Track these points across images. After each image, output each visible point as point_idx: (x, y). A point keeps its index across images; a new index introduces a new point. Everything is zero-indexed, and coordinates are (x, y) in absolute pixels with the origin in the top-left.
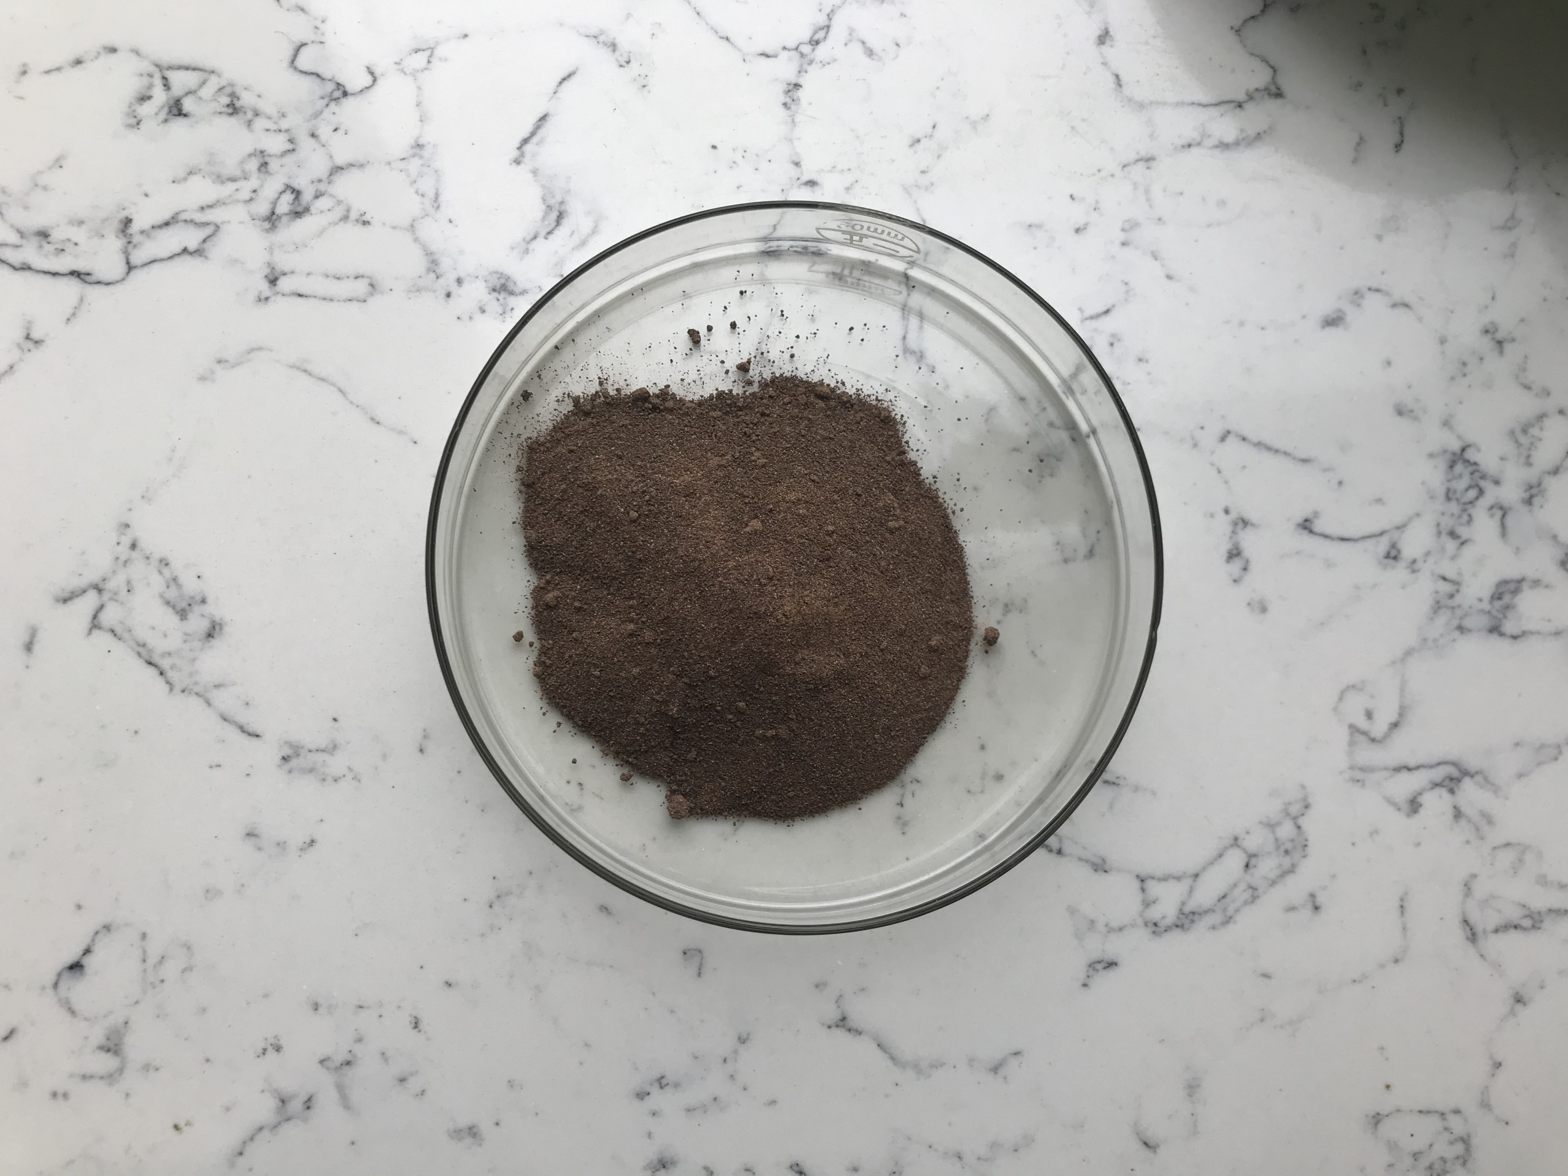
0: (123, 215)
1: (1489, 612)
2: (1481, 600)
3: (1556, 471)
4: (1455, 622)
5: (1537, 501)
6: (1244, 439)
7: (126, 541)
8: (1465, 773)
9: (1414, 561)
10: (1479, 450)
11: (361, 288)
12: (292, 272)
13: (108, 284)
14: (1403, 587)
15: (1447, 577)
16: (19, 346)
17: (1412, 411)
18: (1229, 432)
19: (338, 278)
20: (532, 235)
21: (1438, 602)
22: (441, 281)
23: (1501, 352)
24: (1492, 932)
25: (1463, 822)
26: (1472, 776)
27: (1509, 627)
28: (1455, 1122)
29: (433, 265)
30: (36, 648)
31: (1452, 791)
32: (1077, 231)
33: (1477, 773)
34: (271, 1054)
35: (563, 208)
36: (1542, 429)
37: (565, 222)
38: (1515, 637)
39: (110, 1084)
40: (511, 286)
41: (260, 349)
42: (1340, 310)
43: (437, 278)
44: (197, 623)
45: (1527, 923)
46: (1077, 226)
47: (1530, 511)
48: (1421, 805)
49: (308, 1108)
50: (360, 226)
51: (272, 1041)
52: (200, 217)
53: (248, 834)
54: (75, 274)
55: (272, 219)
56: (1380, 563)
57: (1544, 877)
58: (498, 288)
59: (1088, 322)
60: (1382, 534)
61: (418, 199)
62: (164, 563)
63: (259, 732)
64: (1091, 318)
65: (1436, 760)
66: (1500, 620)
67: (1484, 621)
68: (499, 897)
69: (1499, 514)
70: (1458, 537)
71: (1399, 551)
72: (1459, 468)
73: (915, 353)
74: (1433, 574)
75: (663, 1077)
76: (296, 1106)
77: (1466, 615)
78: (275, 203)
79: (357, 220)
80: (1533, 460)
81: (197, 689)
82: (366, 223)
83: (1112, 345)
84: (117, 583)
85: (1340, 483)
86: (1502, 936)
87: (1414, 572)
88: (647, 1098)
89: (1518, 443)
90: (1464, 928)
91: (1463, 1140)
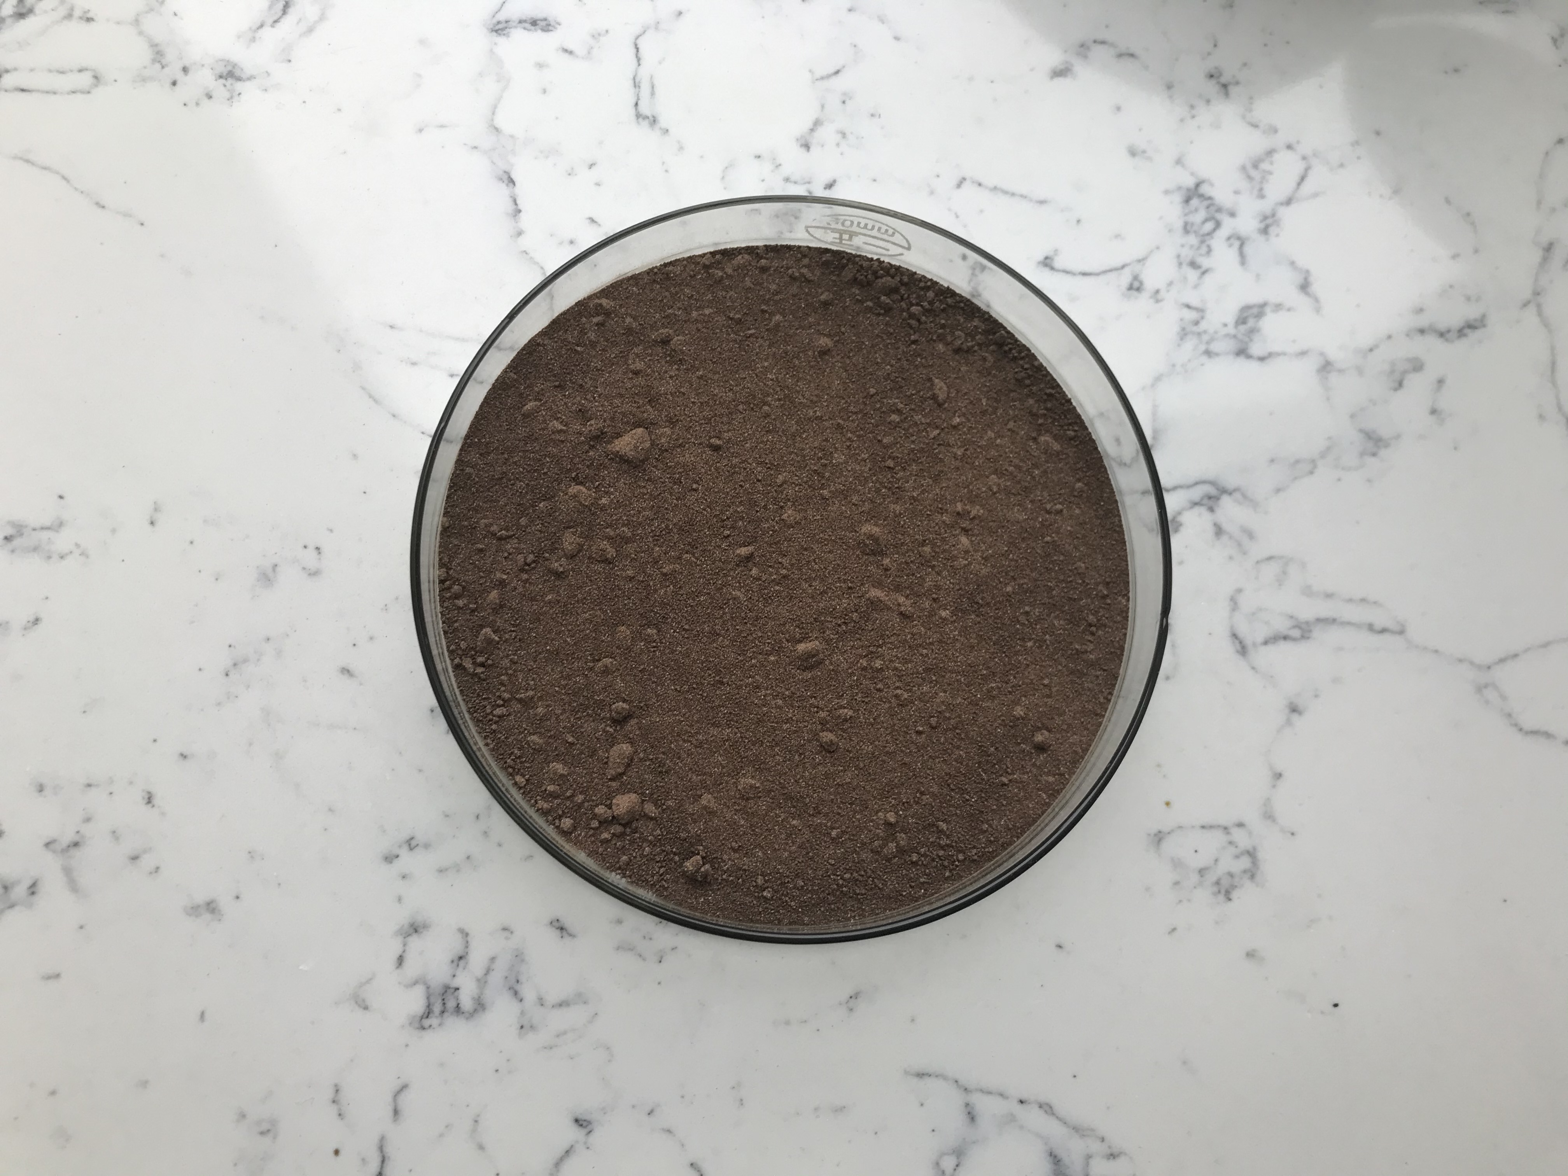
1: (1235, 336)
2: (1225, 325)
3: (1288, 202)
4: (1203, 347)
5: (1273, 230)
6: (980, 184)
8: (1224, 491)
9: (1157, 292)
10: (1212, 185)
11: (85, 80)
12: (16, 69)
14: (1148, 317)
15: (1191, 305)
17: (1144, 152)
18: (964, 179)
19: (61, 72)
20: (258, 24)
21: (1183, 329)
22: (167, 71)
23: (1227, 94)
24: (1262, 644)
25: (1225, 538)
26: (1230, 494)
27: (1256, 349)
28: (1238, 836)
29: (158, 55)
31: (1211, 510)
33: (1235, 490)
36: (1272, 163)
37: (291, 10)
38: (1262, 359)
40: (238, 73)
42: (1067, 62)
43: (163, 67)
45: (1296, 633)
47: (1267, 240)
48: (1181, 525)
49: (33, 893)
50: (84, 23)
56: (1124, 295)
57: (1309, 587)
58: (225, 74)
59: (820, 84)
60: (1123, 267)
64: (822, 78)
65: (1192, 480)
66: (1247, 343)
67: (1231, 345)
68: (235, 665)
69: (1237, 244)
70: (1199, 267)
71: (1141, 283)
72: (1195, 202)
73: (648, 118)
74: (1176, 303)
75: (412, 838)
76: (19, 891)
77: (1212, 340)
79: (81, 18)
80: (1267, 192)
82: (89, 20)
83: (844, 102)
85: (1078, 221)
86: (1271, 649)
87: (1157, 301)
88: (396, 861)
89: (1250, 178)
90: (1233, 642)
91: (1248, 852)
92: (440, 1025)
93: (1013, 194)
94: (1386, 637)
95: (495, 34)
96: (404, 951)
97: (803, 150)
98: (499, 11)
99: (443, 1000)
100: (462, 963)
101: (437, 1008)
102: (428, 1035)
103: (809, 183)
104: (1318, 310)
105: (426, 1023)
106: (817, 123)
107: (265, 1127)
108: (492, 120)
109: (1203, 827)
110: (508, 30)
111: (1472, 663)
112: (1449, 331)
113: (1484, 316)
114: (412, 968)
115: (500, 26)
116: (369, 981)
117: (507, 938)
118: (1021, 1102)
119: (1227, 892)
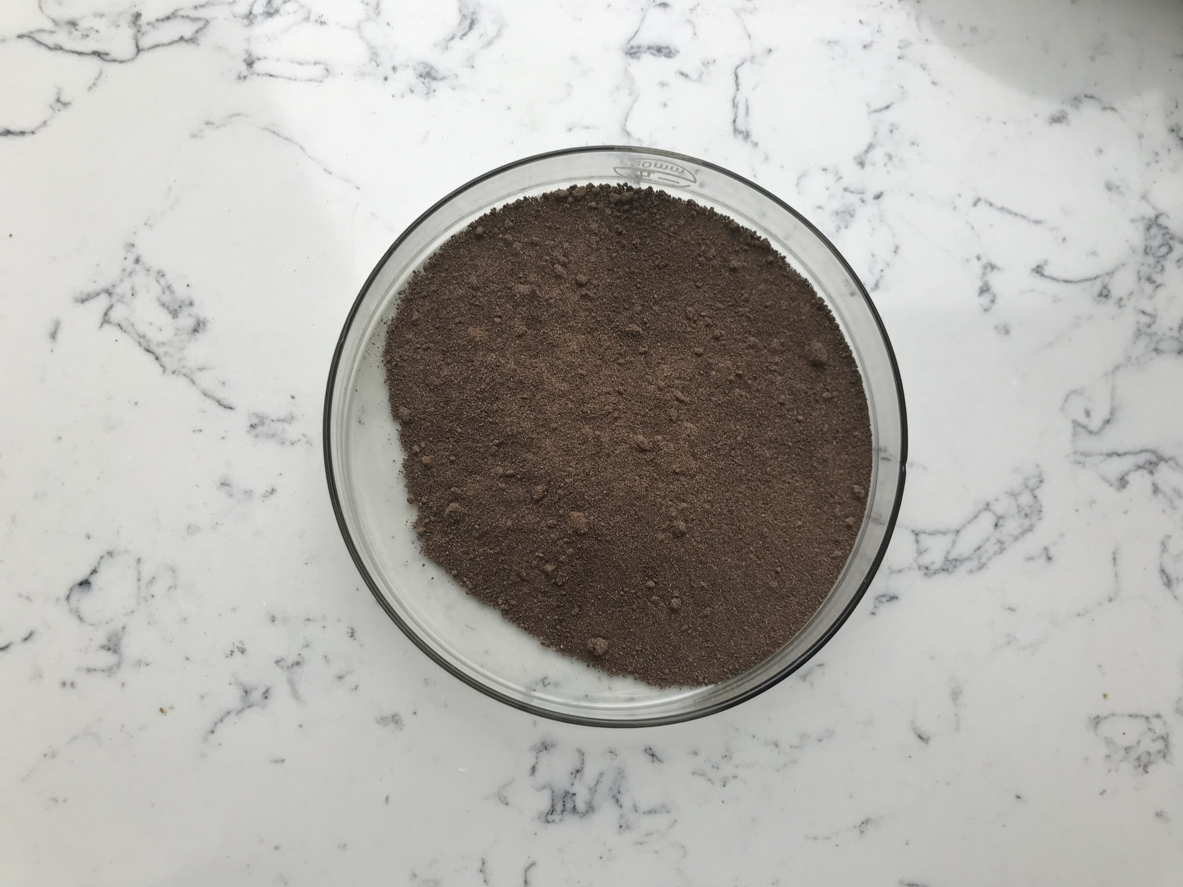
0: (134, 10)
1: (1178, 339)
2: (1171, 329)
4: (1153, 346)
6: (991, 205)
7: (131, 257)
8: (1162, 459)
9: (1121, 299)
10: (1168, 217)
11: (317, 71)
12: (266, 58)
13: (121, 62)
14: (1113, 318)
15: (1145, 312)
16: (51, 106)
17: (1118, 187)
18: (979, 199)
19: (301, 64)
20: (451, 36)
21: (1139, 330)
22: (380, 68)
25: (1160, 496)
26: (1166, 461)
28: (1156, 724)
30: (60, 336)
31: (1151, 472)
32: (865, 47)
33: (1170, 459)
34: (237, 655)
35: (474, 16)
37: (476, 27)
39: (109, 676)
40: (434, 74)
41: (238, 115)
42: (1063, 111)
43: (378, 65)
44: (186, 321)
46: (864, 44)
48: (1128, 483)
49: (266, 698)
50: (318, 25)
51: (240, 645)
52: (194, 14)
53: (222, 484)
54: (96, 54)
55: (249, 18)
56: (1095, 300)
58: (424, 74)
59: (874, 115)
60: (1096, 278)
61: (365, 7)
62: (161, 274)
63: (232, 405)
64: (876, 111)
65: (1139, 448)
67: (1174, 345)
70: (1154, 282)
71: (1109, 291)
72: (1154, 230)
73: (742, 132)
74: (1135, 309)
76: (256, 695)
77: (1160, 340)
78: (252, 6)
79: (316, 21)
81: (184, 371)
82: (322, 23)
83: (891, 131)
84: (123, 289)
85: (1064, 239)
87: (1120, 307)
90: (1162, 576)
91: (1163, 738)
92: (561, 820)
93: (1016, 214)
95: (628, 56)
96: (536, 763)
97: (858, 167)
98: (633, 38)
99: (564, 802)
100: (579, 775)
101: (559, 808)
102: (552, 828)
103: (862, 193)
105: (550, 818)
106: (871, 147)
107: (431, 885)
108: (625, 125)
110: (638, 55)
114: (542, 776)
115: (633, 51)
116: (510, 784)
117: (612, 759)
119: (1145, 766)
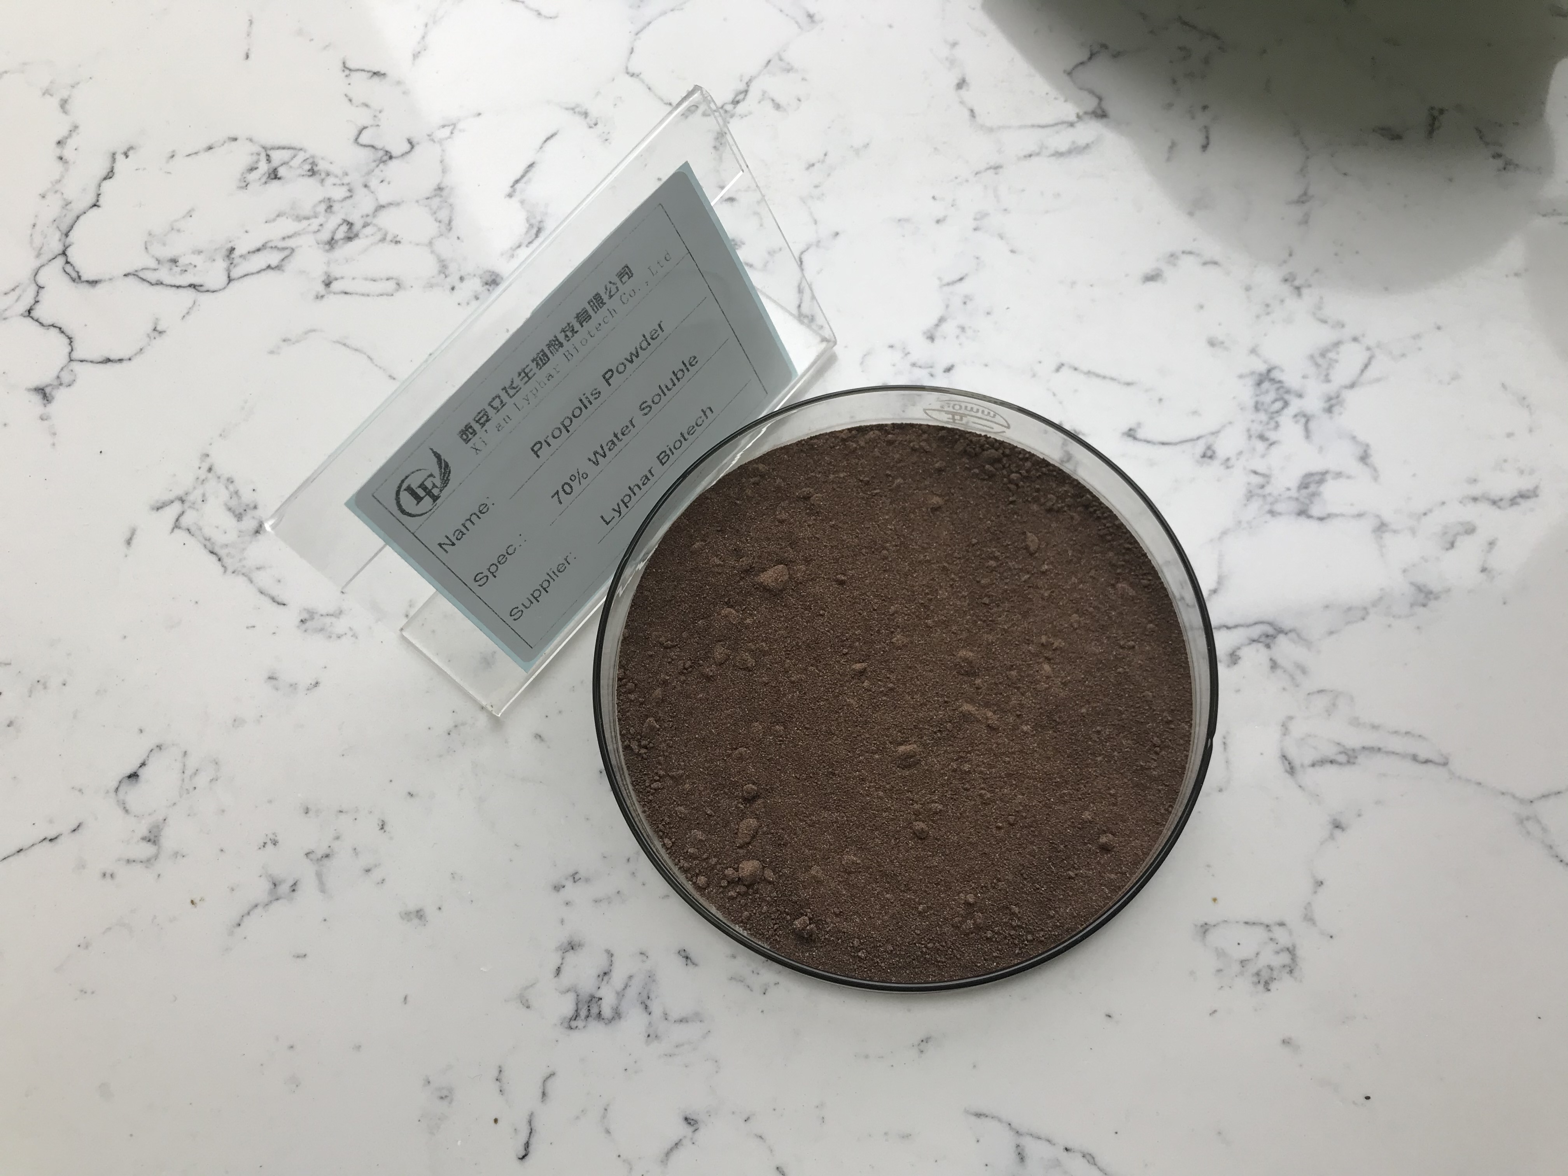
0: (229, 246)
1: (1297, 499)
2: (1289, 489)
3: (1352, 386)
4: (1267, 507)
5: (1336, 409)
6: (1076, 369)
7: (205, 466)
8: (1281, 631)
9: (1228, 459)
10: (1282, 371)
11: (390, 286)
12: (342, 278)
13: (214, 292)
14: (1219, 480)
15: (1258, 471)
16: (148, 336)
17: (1222, 343)
18: (1063, 365)
19: (374, 281)
20: (517, 244)
21: (1250, 492)
22: (448, 279)
23: (1299, 295)
24: (1309, 766)
25: (1279, 672)
26: (1286, 634)
27: (1316, 510)
28: (1281, 935)
30: (134, 542)
31: (1268, 646)
32: (938, 222)
33: (1290, 631)
34: (270, 847)
35: (541, 224)
36: (1338, 353)
37: (542, 234)
38: (1321, 519)
39: (147, 867)
40: (498, 280)
41: (314, 331)
42: (1158, 269)
43: (446, 277)
44: (249, 523)
45: (1342, 758)
46: (937, 219)
47: (1331, 418)
48: (1240, 658)
49: (294, 890)
50: (393, 244)
51: (273, 837)
52: (281, 244)
53: (270, 678)
54: (193, 286)
55: (331, 243)
56: (1198, 462)
57: (1356, 718)
58: (489, 282)
59: (946, 289)
60: (1198, 438)
61: (438, 224)
62: (230, 481)
63: (285, 602)
64: (948, 284)
65: (1251, 620)
66: (1308, 505)
67: (1294, 506)
68: (456, 726)
69: (1303, 420)
70: (1267, 440)
71: (1214, 452)
72: (1266, 385)
73: (807, 317)
74: (1245, 468)
75: (576, 873)
76: (284, 888)
77: (1276, 501)
78: (334, 233)
79: (391, 241)
80: (1332, 377)
81: (244, 570)
82: (397, 242)
83: (965, 303)
84: (195, 496)
85: (1160, 400)
86: (1318, 769)
87: (1228, 467)
88: (562, 890)
89: (1317, 365)
90: (1283, 763)
91: (1288, 949)
92: (584, 1027)
93: (1104, 377)
94: (1430, 767)
96: (562, 964)
97: (929, 341)
99: (589, 1007)
100: (606, 978)
101: (583, 1013)
102: (575, 1034)
103: (931, 367)
104: (1376, 478)
105: (573, 1024)
106: (942, 320)
107: (444, 1093)
109: (1246, 923)
111: (1514, 796)
112: (1501, 500)
113: (1537, 488)
114: (567, 978)
116: (533, 985)
117: (643, 961)
118: (1067, 1149)
119: (1267, 983)
